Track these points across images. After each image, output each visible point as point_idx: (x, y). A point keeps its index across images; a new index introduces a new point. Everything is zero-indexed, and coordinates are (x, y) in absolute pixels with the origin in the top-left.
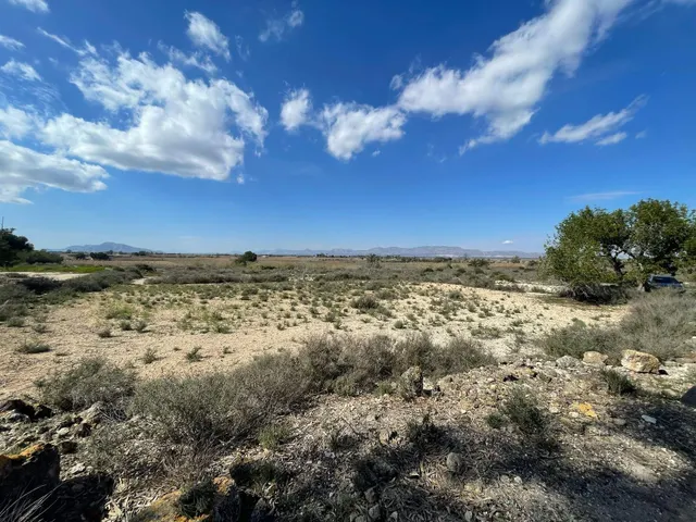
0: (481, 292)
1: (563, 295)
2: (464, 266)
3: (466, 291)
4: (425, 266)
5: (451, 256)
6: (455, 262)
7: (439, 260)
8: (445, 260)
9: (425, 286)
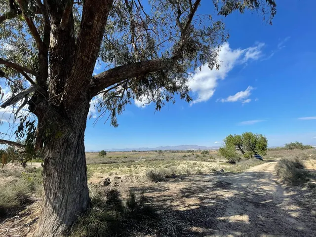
0: (203, 163)
1: (227, 162)
2: (199, 154)
3: (198, 163)
4: (183, 154)
5: (193, 149)
6: (195, 152)
7: (188, 151)
8: (191, 151)
9: (185, 162)
